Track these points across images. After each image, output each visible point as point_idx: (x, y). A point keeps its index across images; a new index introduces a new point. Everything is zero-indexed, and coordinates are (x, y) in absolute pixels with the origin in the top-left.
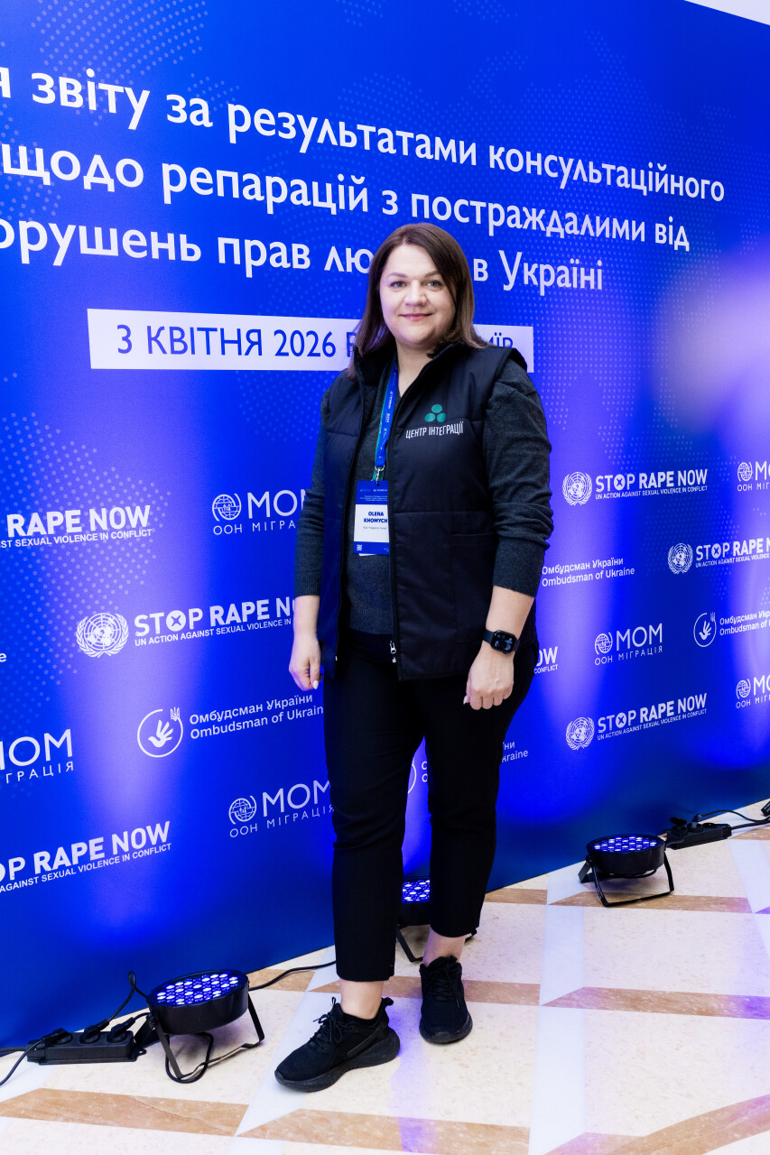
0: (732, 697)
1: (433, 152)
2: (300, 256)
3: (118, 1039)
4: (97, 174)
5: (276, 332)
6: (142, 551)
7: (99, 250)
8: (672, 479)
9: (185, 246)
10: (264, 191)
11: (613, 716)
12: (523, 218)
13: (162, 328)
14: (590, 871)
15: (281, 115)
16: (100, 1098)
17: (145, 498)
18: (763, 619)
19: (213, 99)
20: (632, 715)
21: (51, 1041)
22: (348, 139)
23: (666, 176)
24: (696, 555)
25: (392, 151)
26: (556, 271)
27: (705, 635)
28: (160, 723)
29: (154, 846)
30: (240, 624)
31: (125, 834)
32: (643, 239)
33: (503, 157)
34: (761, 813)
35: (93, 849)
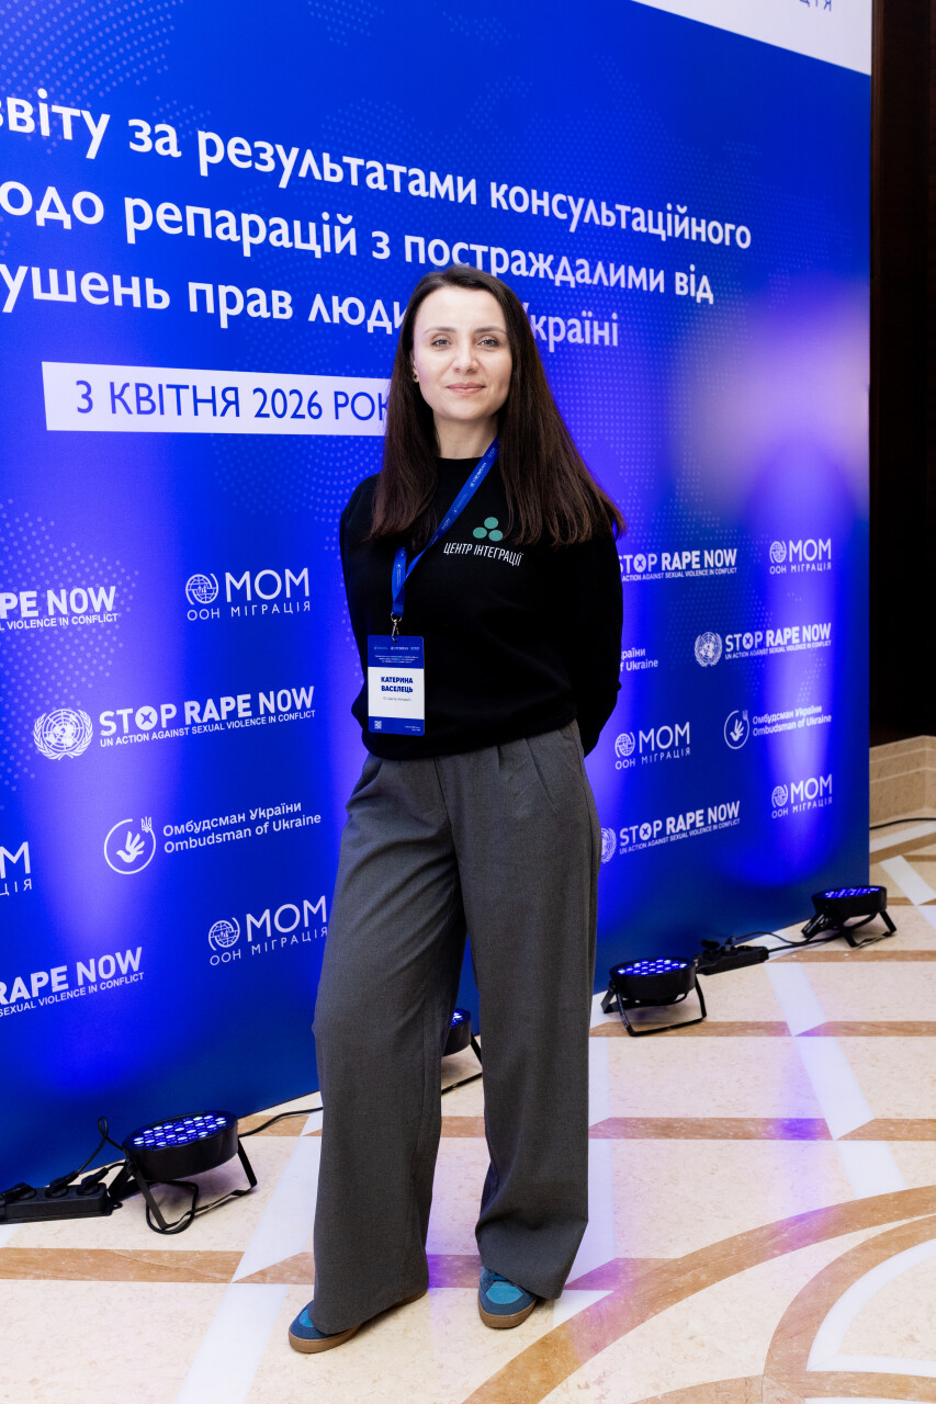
0: (767, 805)
1: (428, 189)
2: (281, 305)
3: (90, 1191)
4: (51, 209)
5: (255, 391)
6: (107, 638)
7: (54, 295)
8: (698, 560)
9: (151, 291)
10: (240, 230)
11: (637, 827)
12: (529, 265)
13: (127, 385)
14: (614, 1000)
15: (258, 144)
16: (74, 1254)
17: (110, 578)
18: (800, 718)
19: (181, 125)
20: (658, 826)
21: (13, 1197)
22: (333, 173)
23: (686, 219)
24: (725, 646)
25: (382, 187)
26: (566, 324)
27: (737, 734)
28: (130, 835)
29: (124, 976)
30: (218, 722)
31: (92, 962)
32: (662, 290)
33: (506, 196)
34: (801, 934)
35: (55, 979)
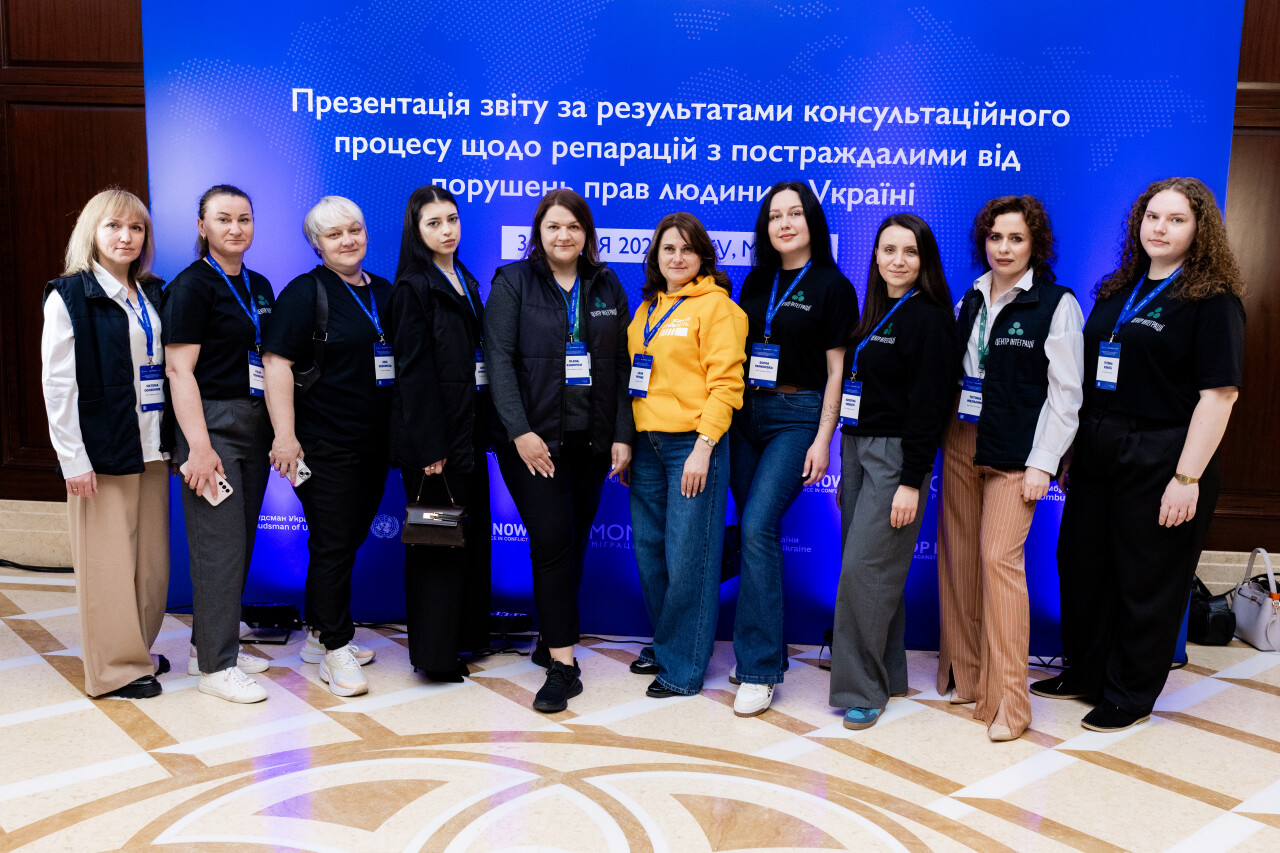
1: (753, 115)
2: (642, 191)
4: (514, 151)
5: (621, 239)
7: (511, 193)
10: (619, 152)
12: (834, 155)
15: (634, 104)
19: (588, 100)
20: (926, 546)
22: (684, 114)
23: (995, 111)
25: (718, 117)
26: (864, 192)
29: (518, 536)
31: (501, 524)
32: (963, 164)
33: (818, 113)
